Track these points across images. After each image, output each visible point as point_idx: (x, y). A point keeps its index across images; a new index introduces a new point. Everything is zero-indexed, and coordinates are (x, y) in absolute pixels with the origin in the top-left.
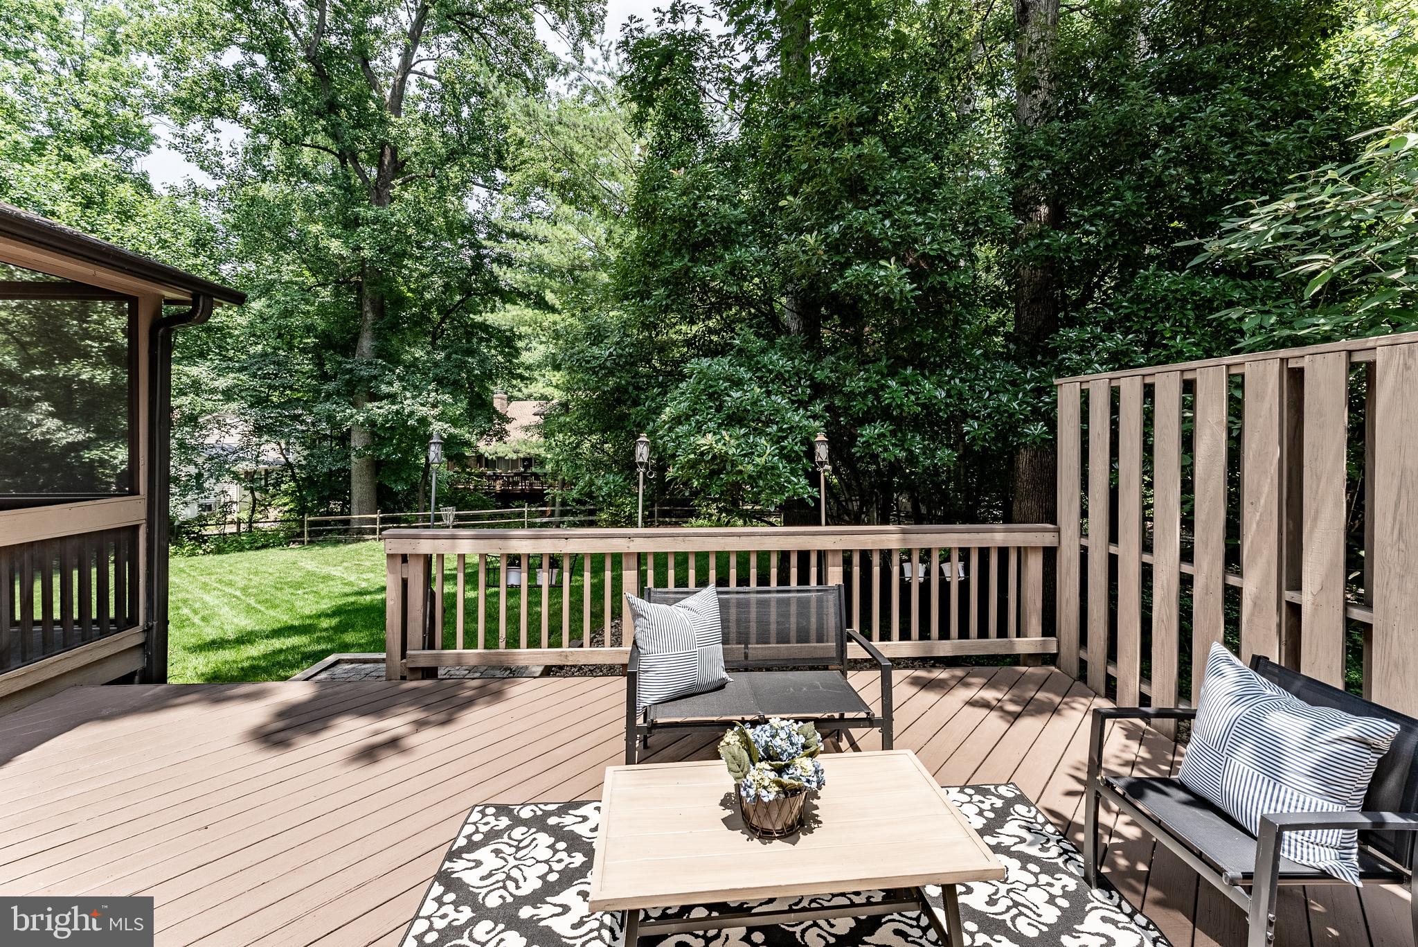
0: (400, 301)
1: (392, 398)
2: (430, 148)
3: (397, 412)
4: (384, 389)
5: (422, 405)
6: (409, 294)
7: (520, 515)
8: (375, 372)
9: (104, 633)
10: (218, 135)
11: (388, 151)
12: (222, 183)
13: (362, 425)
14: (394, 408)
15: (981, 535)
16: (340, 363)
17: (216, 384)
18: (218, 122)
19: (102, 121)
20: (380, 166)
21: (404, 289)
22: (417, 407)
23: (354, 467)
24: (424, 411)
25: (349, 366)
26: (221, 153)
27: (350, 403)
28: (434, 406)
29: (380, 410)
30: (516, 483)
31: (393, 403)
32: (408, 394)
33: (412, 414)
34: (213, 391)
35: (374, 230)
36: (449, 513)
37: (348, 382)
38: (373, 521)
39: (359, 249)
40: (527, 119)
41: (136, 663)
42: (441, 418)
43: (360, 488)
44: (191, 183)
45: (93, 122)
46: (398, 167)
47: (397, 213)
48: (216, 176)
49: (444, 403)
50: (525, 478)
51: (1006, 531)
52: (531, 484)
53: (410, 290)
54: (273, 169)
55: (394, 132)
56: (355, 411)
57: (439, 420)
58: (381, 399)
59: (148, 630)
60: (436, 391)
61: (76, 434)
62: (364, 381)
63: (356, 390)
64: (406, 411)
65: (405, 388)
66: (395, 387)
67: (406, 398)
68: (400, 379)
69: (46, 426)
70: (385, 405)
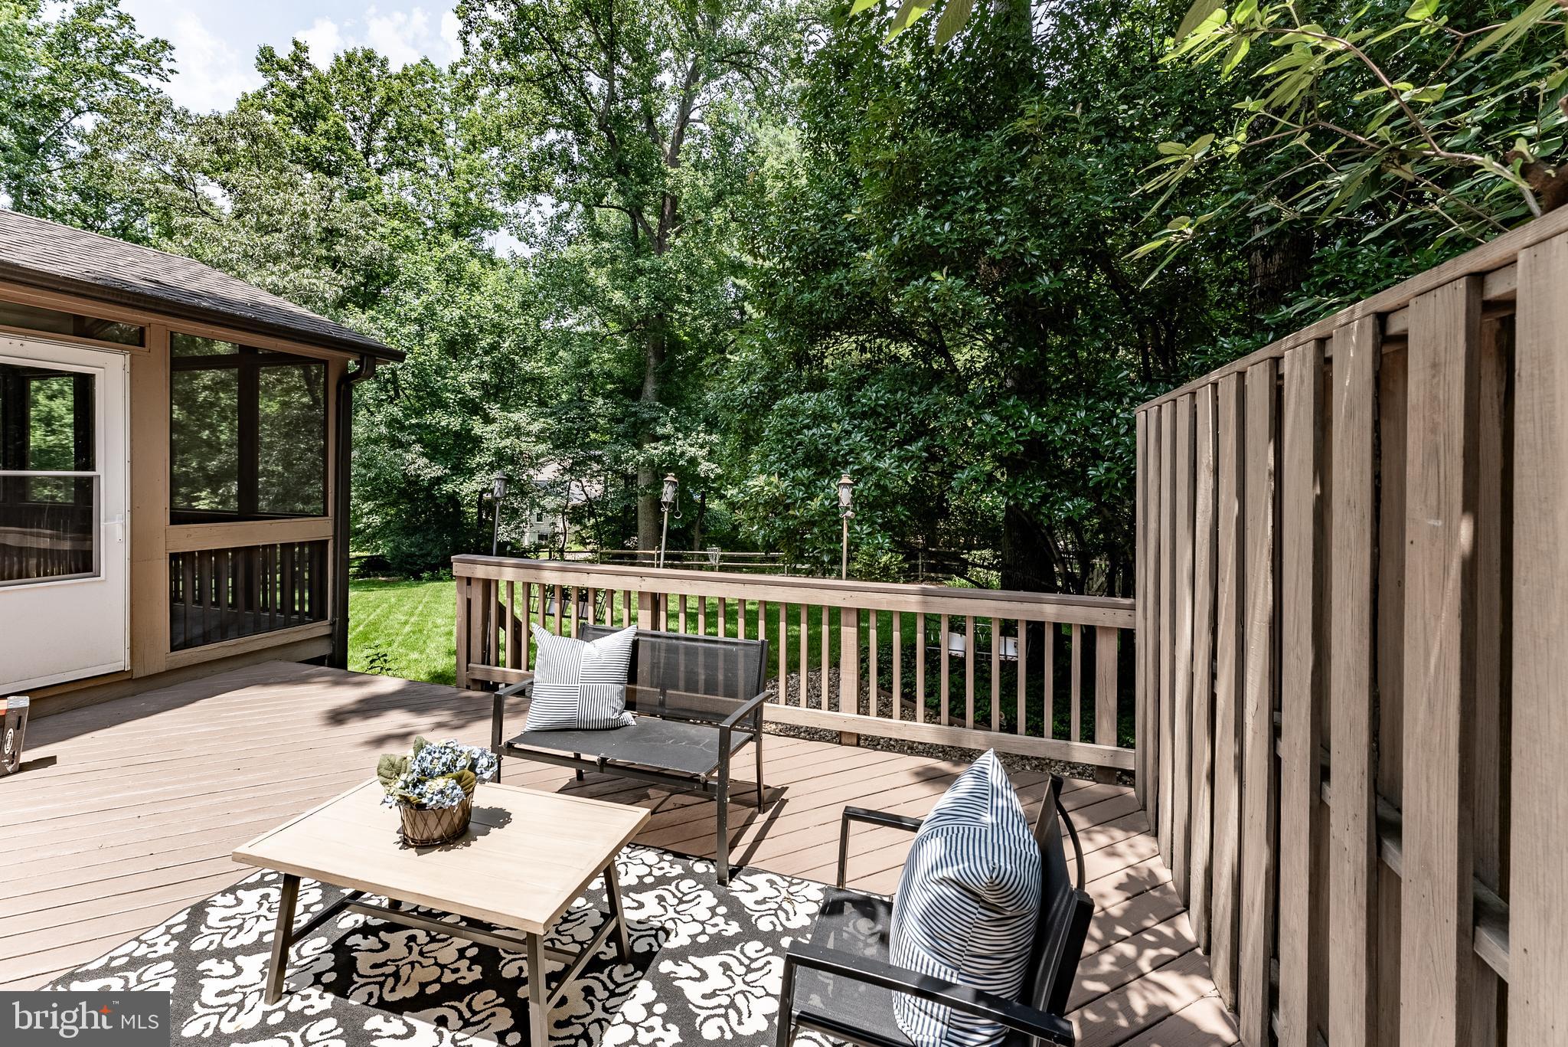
0: (677, 346)
1: (666, 438)
2: (699, 196)
3: (670, 453)
4: (660, 431)
5: (691, 446)
6: (685, 338)
8: (655, 415)
9: (301, 622)
10: (540, 208)
11: (668, 201)
12: (535, 250)
13: (643, 465)
14: (668, 448)
15: (1026, 606)
16: (627, 406)
17: (531, 428)
18: (540, 198)
19: (461, 210)
20: (661, 216)
21: (681, 333)
22: (687, 448)
23: (640, 504)
24: (692, 451)
25: (633, 410)
26: (534, 224)
27: (634, 444)
28: (702, 447)
29: (655, 451)
31: (667, 445)
32: (680, 435)
33: (683, 454)
34: (528, 434)
35: (650, 279)
36: (715, 552)
37: (634, 424)
38: (652, 557)
39: (638, 298)
40: (779, 149)
41: (324, 649)
42: (710, 457)
43: (646, 525)
44: (514, 255)
45: (456, 212)
46: (677, 219)
47: (669, 261)
48: (531, 246)
49: (711, 443)
51: (1059, 603)
53: (685, 333)
54: (575, 232)
55: (669, 182)
56: (636, 451)
57: (708, 461)
59: (333, 624)
60: (706, 432)
61: (437, 470)
62: (645, 423)
63: (638, 432)
64: (678, 452)
65: (677, 430)
66: (669, 429)
67: (678, 439)
68: (674, 420)
69: (418, 464)
70: (660, 444)
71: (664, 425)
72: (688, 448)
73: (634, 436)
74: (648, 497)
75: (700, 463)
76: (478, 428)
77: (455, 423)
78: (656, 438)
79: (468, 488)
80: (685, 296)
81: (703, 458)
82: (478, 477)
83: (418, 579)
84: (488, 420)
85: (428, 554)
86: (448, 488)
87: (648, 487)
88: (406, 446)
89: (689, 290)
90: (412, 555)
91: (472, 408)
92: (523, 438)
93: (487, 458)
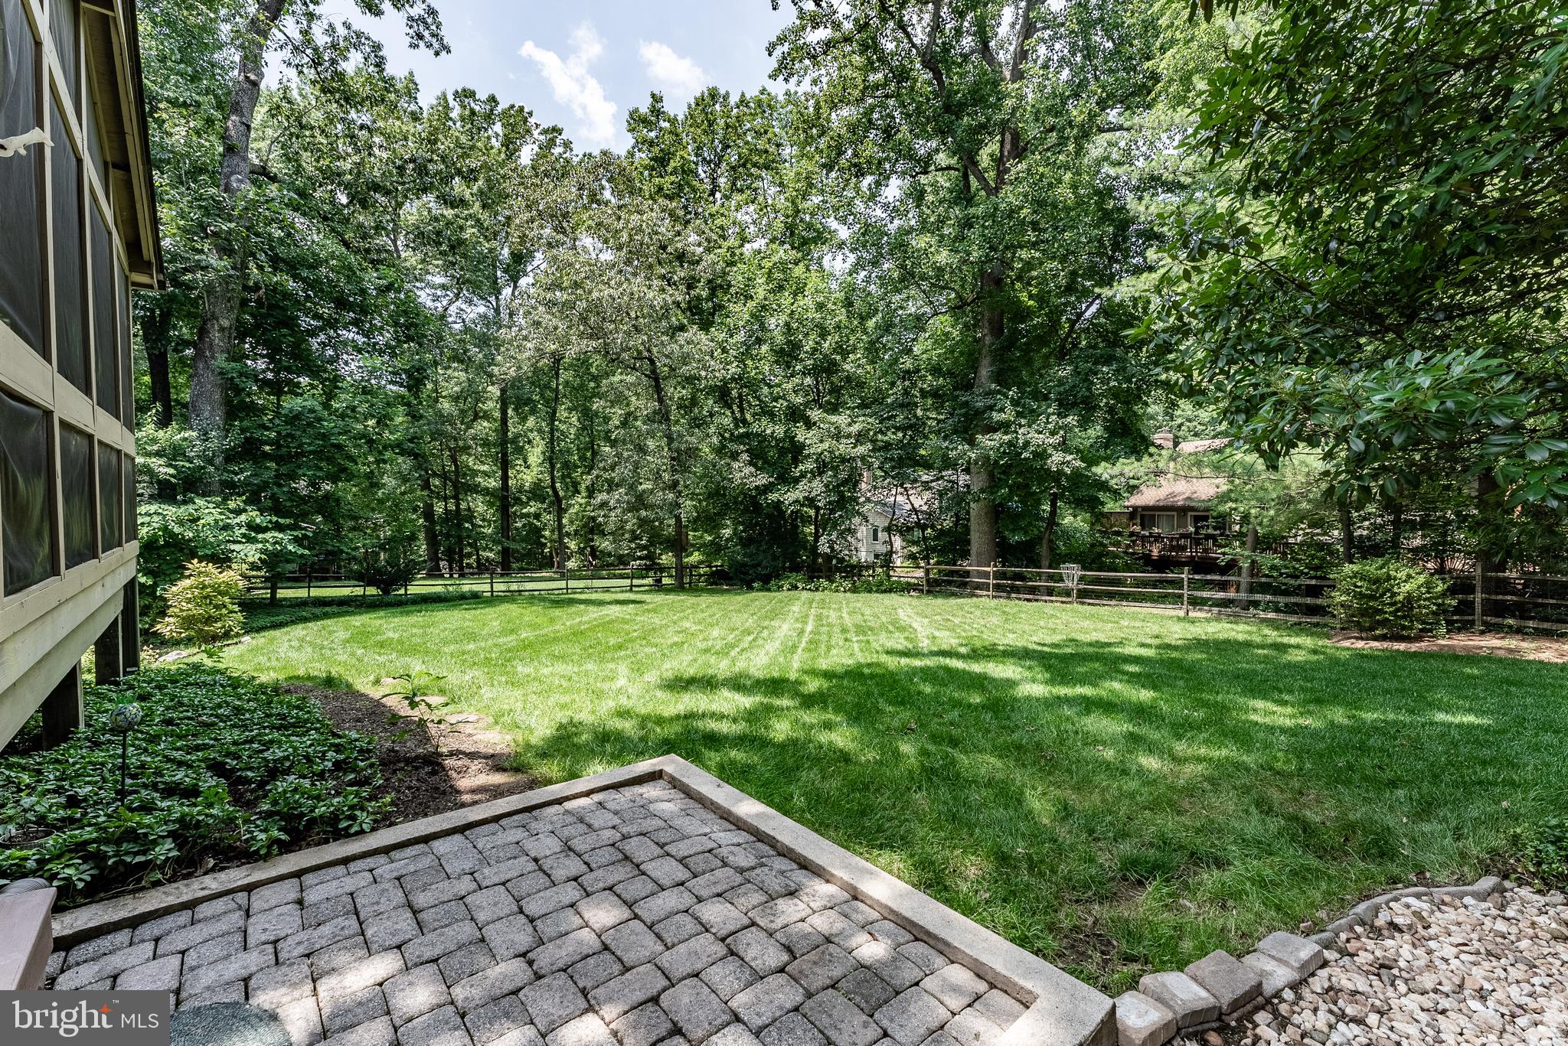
0: (1020, 312)
1: (1005, 426)
3: (1010, 444)
4: (996, 416)
5: (1038, 433)
6: (1031, 303)
7: (1179, 584)
8: (991, 400)
14: (1007, 439)
21: (1024, 296)
22: (1032, 436)
23: (971, 517)
24: (1039, 440)
27: (964, 439)
28: (1053, 433)
29: (992, 443)
30: (1183, 548)
31: (1006, 433)
32: (1023, 421)
33: (1027, 444)
36: (1072, 574)
38: (986, 575)
42: (1064, 446)
43: (978, 539)
49: (1065, 427)
50: (1198, 542)
52: (1206, 551)
53: (1031, 297)
56: (966, 447)
57: (1062, 451)
58: (995, 430)
60: (1059, 415)
61: (762, 480)
62: (979, 413)
63: (970, 424)
64: (1021, 442)
65: (1019, 415)
66: (1008, 415)
67: (1021, 426)
68: (1015, 403)
69: (744, 474)
70: (997, 436)
71: (1002, 410)
72: (1034, 436)
73: (966, 432)
74: (982, 504)
75: (1051, 456)
76: (801, 435)
77: (780, 430)
78: (992, 429)
79: (790, 496)
80: (1032, 236)
81: (1055, 448)
82: (800, 486)
83: (751, 588)
84: (809, 424)
85: (759, 565)
86: (773, 497)
87: (982, 491)
88: (735, 456)
89: (1035, 225)
90: (744, 565)
91: (795, 415)
92: (843, 441)
93: (810, 465)
